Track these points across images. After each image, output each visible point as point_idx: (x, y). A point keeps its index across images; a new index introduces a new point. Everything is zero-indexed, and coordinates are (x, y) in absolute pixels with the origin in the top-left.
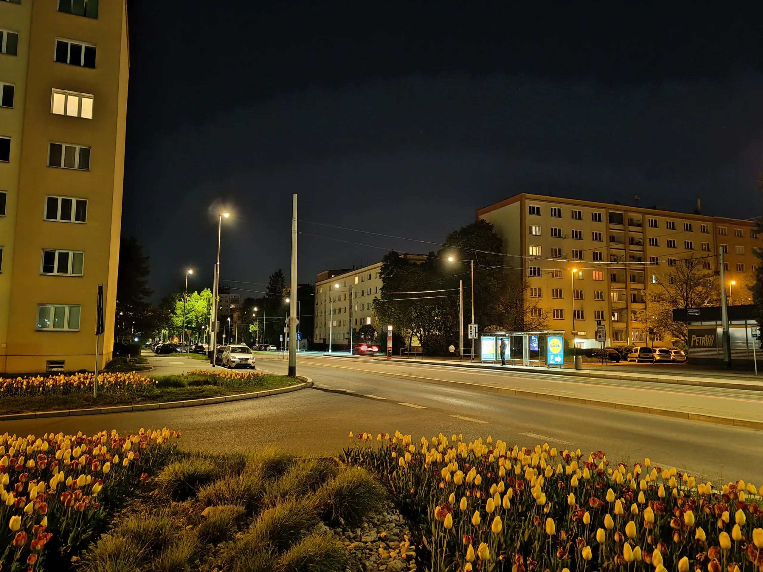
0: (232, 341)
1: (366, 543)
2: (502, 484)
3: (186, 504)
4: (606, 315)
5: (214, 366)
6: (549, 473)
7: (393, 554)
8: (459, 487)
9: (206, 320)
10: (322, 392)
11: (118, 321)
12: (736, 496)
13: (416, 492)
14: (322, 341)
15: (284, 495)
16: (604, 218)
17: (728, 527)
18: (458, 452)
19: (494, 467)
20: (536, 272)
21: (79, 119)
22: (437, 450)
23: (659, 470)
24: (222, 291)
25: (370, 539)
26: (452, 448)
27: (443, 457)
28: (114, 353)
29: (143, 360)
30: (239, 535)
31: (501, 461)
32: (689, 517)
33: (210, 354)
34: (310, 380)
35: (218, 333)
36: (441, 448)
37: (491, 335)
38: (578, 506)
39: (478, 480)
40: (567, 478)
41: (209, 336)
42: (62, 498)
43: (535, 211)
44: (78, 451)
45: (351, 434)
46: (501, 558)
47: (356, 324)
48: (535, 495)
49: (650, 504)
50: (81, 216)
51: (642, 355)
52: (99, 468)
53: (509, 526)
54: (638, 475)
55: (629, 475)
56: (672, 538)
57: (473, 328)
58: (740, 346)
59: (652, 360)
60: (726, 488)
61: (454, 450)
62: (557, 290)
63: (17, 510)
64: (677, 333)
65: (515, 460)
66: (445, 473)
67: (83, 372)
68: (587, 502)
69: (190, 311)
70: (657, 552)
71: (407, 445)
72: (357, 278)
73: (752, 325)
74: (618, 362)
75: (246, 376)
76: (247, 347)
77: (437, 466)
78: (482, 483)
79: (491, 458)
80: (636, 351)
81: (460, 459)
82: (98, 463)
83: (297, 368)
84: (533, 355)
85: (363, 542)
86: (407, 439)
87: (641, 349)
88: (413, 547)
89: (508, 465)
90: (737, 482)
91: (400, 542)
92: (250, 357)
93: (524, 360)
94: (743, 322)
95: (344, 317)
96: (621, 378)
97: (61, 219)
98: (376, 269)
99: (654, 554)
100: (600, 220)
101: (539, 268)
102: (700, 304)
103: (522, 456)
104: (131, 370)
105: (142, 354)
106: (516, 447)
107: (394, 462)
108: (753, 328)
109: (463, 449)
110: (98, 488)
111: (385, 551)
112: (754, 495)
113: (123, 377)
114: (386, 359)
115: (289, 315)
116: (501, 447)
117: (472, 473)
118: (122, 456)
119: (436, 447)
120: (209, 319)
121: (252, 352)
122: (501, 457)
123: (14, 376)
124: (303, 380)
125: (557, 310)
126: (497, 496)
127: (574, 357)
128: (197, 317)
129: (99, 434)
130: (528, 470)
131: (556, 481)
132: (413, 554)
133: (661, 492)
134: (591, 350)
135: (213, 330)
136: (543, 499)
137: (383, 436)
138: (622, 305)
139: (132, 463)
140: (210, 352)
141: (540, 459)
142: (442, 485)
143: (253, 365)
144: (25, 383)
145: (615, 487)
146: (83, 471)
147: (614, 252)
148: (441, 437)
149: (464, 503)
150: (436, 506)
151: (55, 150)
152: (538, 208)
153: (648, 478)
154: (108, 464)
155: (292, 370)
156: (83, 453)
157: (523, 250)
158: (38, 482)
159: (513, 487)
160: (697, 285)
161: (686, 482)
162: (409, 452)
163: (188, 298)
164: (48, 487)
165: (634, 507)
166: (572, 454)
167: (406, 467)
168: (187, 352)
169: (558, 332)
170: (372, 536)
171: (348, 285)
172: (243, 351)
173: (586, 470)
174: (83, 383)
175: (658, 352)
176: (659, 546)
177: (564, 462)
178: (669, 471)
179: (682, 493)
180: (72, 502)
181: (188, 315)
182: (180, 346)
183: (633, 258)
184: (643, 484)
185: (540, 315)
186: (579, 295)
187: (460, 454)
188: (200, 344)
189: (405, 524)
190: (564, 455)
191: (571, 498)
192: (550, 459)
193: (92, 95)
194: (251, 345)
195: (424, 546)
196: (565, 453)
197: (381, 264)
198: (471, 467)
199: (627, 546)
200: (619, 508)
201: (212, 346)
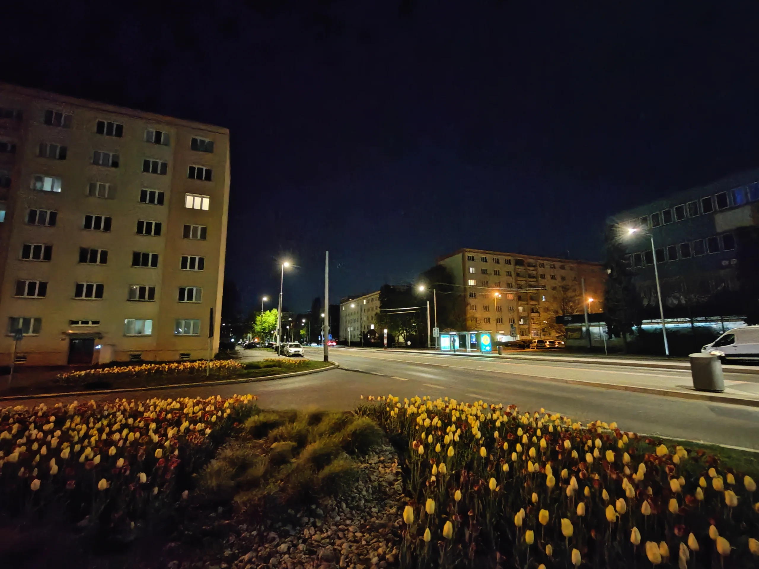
0: (290, 340)
1: (371, 464)
2: (454, 427)
3: (261, 441)
4: (516, 321)
5: (279, 356)
6: (482, 418)
7: (388, 471)
8: (428, 428)
9: (274, 328)
10: (344, 371)
11: (222, 328)
12: (596, 431)
13: (402, 432)
14: (344, 340)
15: (321, 435)
16: (513, 262)
17: (591, 450)
18: (427, 406)
19: (450, 416)
20: (473, 296)
21: (201, 211)
22: (414, 406)
23: (550, 416)
24: (283, 310)
25: (373, 462)
26: (423, 405)
27: (418, 410)
28: (219, 348)
29: (236, 353)
30: (294, 460)
31: (454, 412)
32: (567, 444)
33: (277, 348)
34: (337, 364)
35: (281, 336)
36: (417, 405)
37: (447, 334)
38: (501, 439)
39: (440, 424)
40: (493, 422)
41: (276, 337)
42: (187, 438)
43: (472, 259)
44: (197, 408)
45: (362, 397)
46: (453, 472)
47: (365, 328)
48: (474, 433)
49: (544, 437)
50: (201, 267)
51: (539, 345)
52: (209, 419)
53: (459, 452)
54: (537, 419)
55: (531, 419)
56: (558, 458)
57: (436, 330)
58: (596, 338)
59: (544, 348)
60: (589, 425)
61: (424, 406)
62: (486, 307)
63: (160, 445)
64: (559, 331)
65: (462, 411)
66: (419, 420)
67: (201, 360)
68: (506, 437)
69: (265, 322)
70: (548, 467)
71: (396, 403)
72: (365, 301)
73: (603, 325)
74: (524, 349)
75: (298, 362)
76: (299, 344)
77: (414, 416)
78: (442, 426)
79: (447, 410)
80: (535, 342)
81: (428, 411)
82: (208, 416)
83: (329, 357)
84: (473, 346)
85: (370, 464)
86: (396, 399)
87: (538, 341)
88: (400, 466)
89: (458, 414)
90: (596, 421)
91: (392, 463)
92: (301, 350)
93: (467, 349)
94: (597, 323)
95: (357, 325)
96: (526, 359)
97: (190, 269)
98: (376, 295)
99: (546, 468)
100: (510, 264)
101: (475, 293)
102: (571, 313)
103: (466, 408)
104: (230, 359)
105: (236, 349)
106: (462, 403)
107: (388, 414)
108: (604, 327)
109: (430, 405)
110: (208, 431)
111: (383, 469)
112: (607, 429)
113: (225, 363)
114: (384, 350)
115: (324, 324)
116: (453, 403)
117: (436, 420)
118: (223, 412)
119: (414, 404)
120: (276, 327)
121: (302, 346)
122: (453, 409)
123: (160, 363)
124: (333, 364)
125: (487, 318)
126: (451, 434)
127: (498, 347)
128: (269, 326)
129: (210, 398)
130: (470, 417)
131: (488, 423)
132: (400, 470)
133: (551, 429)
134: (508, 342)
135: (278, 334)
136: (479, 435)
137: (381, 398)
138: (525, 314)
139: (229, 415)
140: (276, 347)
141: (477, 410)
142: (417, 428)
143: (302, 355)
144: (167, 367)
145: (523, 427)
146: (201, 421)
147: (519, 282)
148: (417, 398)
149: (430, 438)
150: (414, 440)
151: (187, 229)
152: (473, 257)
153: (543, 420)
154: (215, 417)
155: (326, 358)
156: (200, 410)
157: (465, 282)
158: (173, 428)
159: (461, 428)
160: (569, 301)
161: (566, 422)
162: (397, 407)
163: (264, 315)
164: (179, 431)
165: (535, 438)
166: (497, 407)
167: (396, 416)
168: (263, 347)
169: (487, 332)
170: (374, 460)
171: (360, 305)
172: (297, 346)
173: (505, 417)
174: (201, 367)
175: (548, 343)
176: (550, 463)
177: (492, 412)
178: (555, 416)
179: (563, 429)
180: (193, 440)
181: (264, 325)
182: (258, 343)
183: (531, 286)
184: (540, 425)
185: (476, 321)
186: (499, 309)
187: (428, 408)
188: (271, 342)
189: (395, 452)
190: (492, 407)
191: (496, 434)
192: (484, 410)
193: (208, 196)
194: (301, 343)
195: (407, 466)
196: (493, 406)
197: (379, 292)
198: (435, 416)
199: (530, 463)
200: (525, 439)
201: (278, 343)
